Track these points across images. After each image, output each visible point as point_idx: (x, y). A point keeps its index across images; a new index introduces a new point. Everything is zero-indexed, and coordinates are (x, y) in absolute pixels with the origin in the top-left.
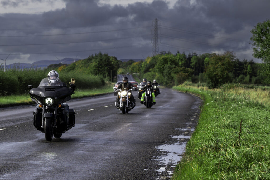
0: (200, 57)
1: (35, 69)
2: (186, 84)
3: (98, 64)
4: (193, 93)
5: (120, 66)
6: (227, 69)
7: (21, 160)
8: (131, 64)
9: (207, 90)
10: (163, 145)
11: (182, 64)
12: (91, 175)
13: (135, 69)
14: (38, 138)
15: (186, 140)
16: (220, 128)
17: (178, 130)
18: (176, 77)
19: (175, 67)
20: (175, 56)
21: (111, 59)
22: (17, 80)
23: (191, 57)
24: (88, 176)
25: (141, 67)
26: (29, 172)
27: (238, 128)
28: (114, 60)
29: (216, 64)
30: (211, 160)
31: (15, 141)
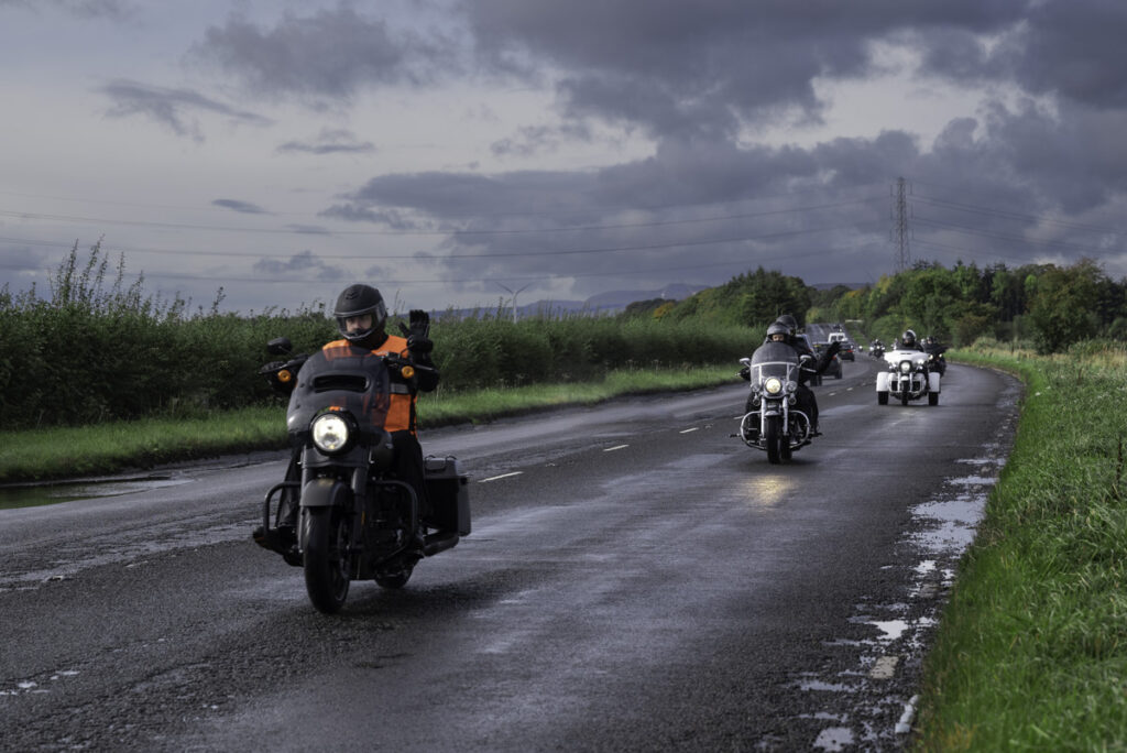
0: (1013, 274)
1: (592, 315)
2: (982, 345)
3: (757, 298)
4: (999, 366)
5: (813, 300)
6: (1082, 303)
7: (564, 552)
8: (840, 295)
9: (1035, 359)
10: (927, 504)
11: (969, 294)
12: (744, 586)
13: (851, 309)
14: (605, 494)
15: (985, 487)
16: (1069, 453)
17: (965, 463)
18: (955, 327)
19: (952, 302)
20: (951, 273)
21: (789, 285)
22: (548, 344)
23: (993, 275)
24: (739, 589)
25: (867, 302)
26: (585, 584)
27: (1115, 452)
28: (796, 287)
29: (1054, 291)
30: (1050, 537)
31: (547, 504)
